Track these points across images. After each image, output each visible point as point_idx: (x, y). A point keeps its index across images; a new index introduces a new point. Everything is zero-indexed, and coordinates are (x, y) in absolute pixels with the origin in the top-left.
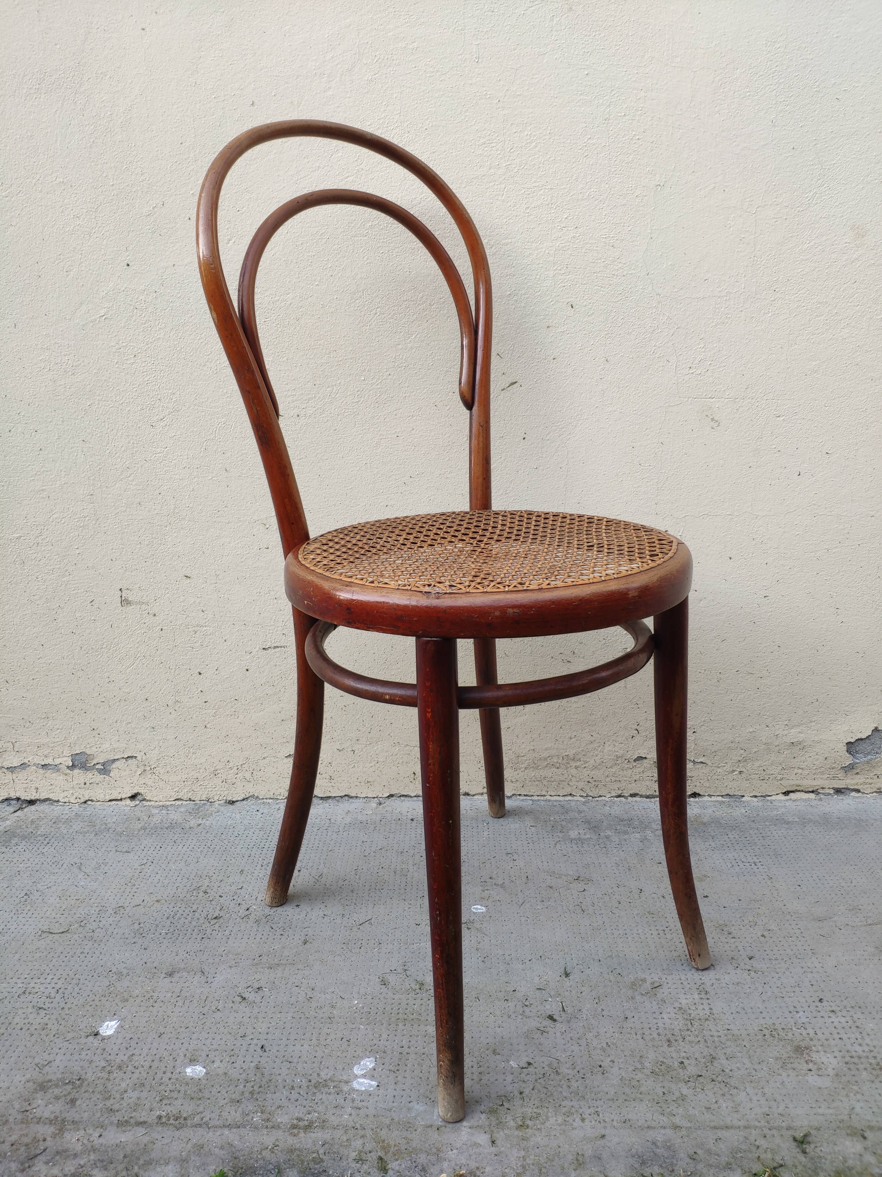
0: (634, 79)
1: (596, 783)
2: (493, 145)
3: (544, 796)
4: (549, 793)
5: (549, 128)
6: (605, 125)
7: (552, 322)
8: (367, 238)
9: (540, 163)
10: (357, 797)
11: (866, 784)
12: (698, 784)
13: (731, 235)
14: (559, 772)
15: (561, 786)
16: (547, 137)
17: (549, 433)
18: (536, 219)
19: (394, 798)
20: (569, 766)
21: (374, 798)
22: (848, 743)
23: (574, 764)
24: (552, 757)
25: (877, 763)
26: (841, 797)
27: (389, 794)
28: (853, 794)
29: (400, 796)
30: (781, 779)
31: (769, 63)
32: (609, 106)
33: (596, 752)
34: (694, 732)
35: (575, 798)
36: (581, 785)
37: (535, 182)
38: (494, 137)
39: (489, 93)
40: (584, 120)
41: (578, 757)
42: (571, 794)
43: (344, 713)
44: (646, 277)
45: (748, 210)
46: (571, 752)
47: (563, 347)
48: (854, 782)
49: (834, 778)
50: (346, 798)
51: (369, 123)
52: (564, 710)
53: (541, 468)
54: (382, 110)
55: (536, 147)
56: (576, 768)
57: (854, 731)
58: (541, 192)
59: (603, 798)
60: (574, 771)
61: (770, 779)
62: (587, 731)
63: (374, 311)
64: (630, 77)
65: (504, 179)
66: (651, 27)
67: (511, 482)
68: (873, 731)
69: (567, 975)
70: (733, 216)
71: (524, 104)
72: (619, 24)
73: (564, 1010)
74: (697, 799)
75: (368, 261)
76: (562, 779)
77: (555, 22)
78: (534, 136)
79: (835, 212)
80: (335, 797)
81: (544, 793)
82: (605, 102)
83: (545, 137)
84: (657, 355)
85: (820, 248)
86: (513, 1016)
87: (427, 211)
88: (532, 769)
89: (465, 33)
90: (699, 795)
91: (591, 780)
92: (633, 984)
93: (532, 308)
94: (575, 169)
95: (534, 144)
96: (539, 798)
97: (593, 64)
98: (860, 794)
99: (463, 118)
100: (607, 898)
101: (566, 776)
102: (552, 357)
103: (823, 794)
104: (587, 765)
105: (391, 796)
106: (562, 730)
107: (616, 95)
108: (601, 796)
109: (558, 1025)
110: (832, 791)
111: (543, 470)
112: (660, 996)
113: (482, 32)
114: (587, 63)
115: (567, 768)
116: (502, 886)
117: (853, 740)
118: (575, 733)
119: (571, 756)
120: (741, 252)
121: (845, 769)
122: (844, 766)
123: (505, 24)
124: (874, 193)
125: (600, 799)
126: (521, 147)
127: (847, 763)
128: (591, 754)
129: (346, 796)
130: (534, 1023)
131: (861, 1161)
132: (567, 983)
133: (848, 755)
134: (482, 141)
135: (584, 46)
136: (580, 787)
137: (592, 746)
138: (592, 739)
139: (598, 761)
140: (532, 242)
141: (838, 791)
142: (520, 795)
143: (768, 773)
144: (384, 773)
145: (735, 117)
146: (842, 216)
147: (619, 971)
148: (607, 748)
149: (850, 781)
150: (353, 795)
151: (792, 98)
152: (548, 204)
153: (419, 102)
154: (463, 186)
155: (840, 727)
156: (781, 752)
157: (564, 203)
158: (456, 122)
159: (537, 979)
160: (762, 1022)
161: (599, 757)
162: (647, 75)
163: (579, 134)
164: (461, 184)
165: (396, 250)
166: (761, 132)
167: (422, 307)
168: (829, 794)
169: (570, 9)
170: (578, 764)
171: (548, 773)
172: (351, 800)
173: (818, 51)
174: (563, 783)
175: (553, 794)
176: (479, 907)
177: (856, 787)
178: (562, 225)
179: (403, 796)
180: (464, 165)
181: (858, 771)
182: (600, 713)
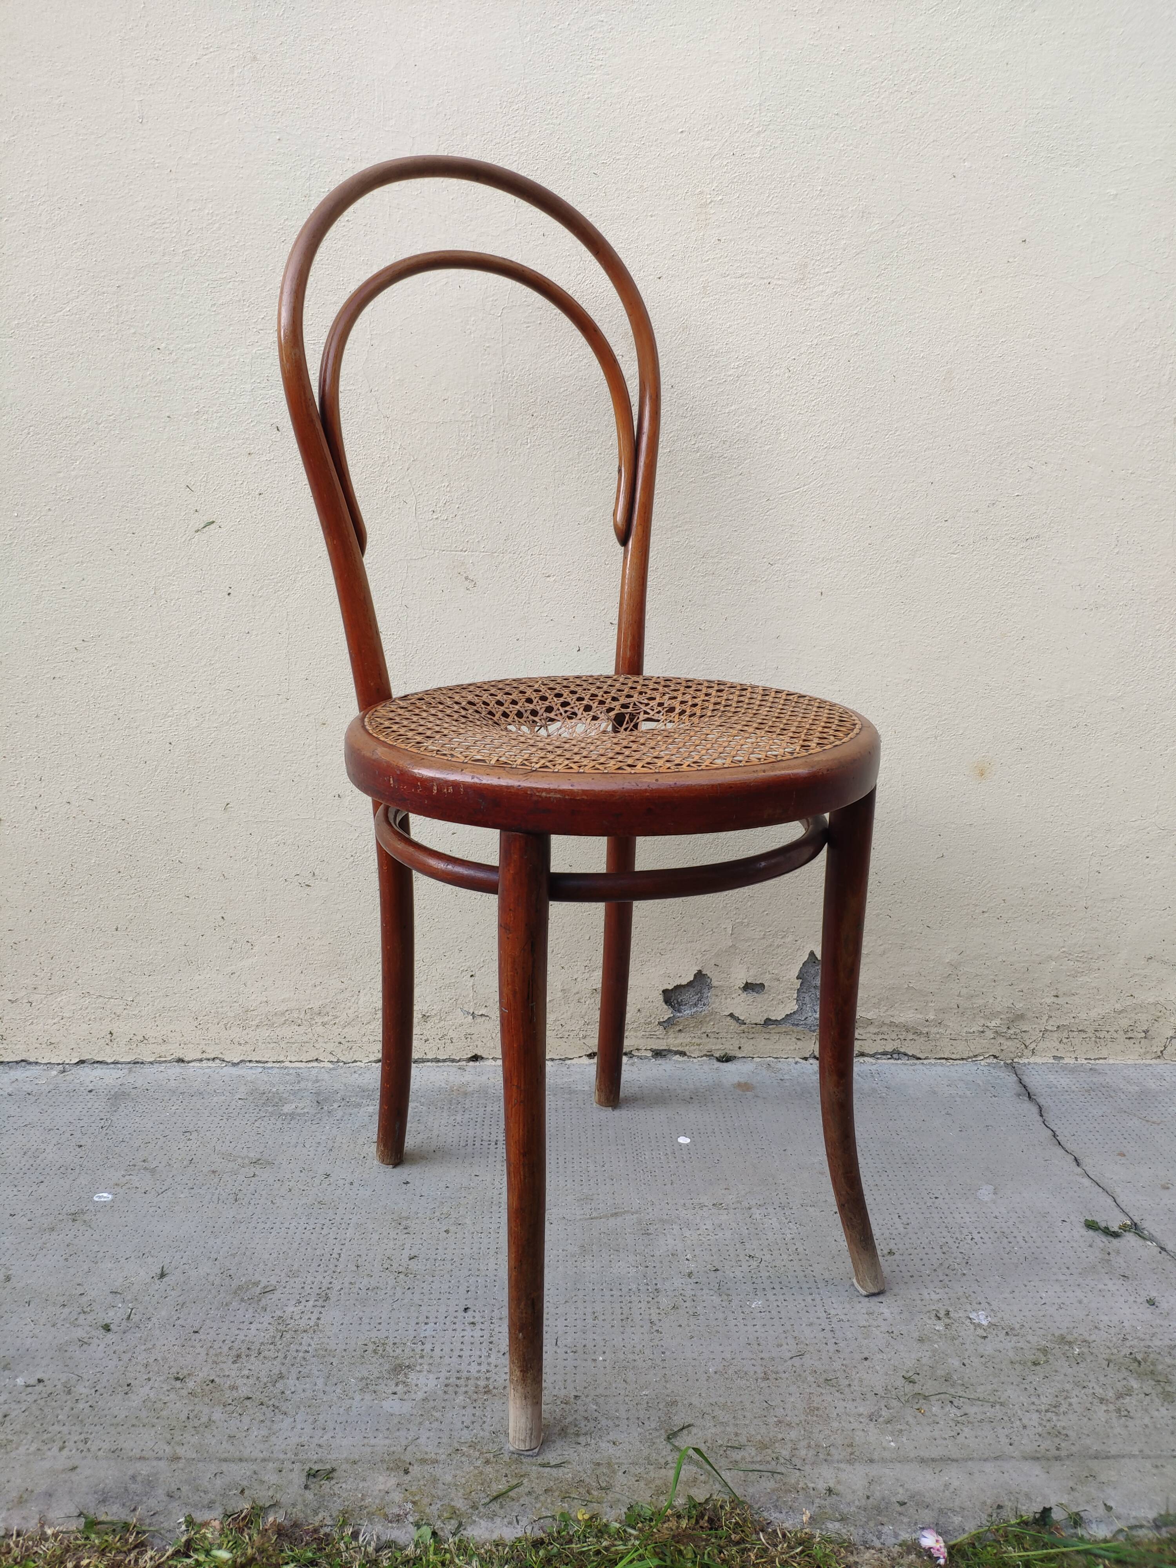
0: (338, 146)
1: (350, 1045)
2: (165, 225)
3: (283, 1062)
4: (289, 1058)
5: (235, 206)
6: (305, 203)
7: (254, 448)
8: (12, 339)
9: (226, 249)
10: (37, 1063)
11: (693, 1045)
12: (479, 1044)
13: (473, 342)
14: (301, 1030)
15: (304, 1048)
16: (233, 217)
17: (261, 588)
18: (225, 319)
19: (85, 1065)
20: (314, 1022)
21: (59, 1064)
22: (665, 992)
23: (319, 1020)
24: (291, 1010)
25: (706, 1016)
26: (660, 1061)
27: (77, 1060)
28: (677, 1057)
29: (94, 1063)
30: (584, 1037)
31: (506, 128)
32: (309, 179)
33: (349, 1004)
34: (472, 976)
35: (322, 1064)
36: (330, 1047)
37: (221, 273)
38: (166, 216)
39: (157, 161)
40: (278, 196)
41: (324, 1011)
42: (317, 1060)
43: (15, 952)
44: (369, 394)
45: (492, 312)
46: (316, 1005)
47: (270, 480)
48: (678, 1041)
49: (651, 1036)
50: (23, 1064)
51: (9, 197)
52: (305, 949)
53: (255, 633)
54: (25, 180)
55: (220, 229)
56: (324, 1024)
57: (671, 975)
58: (230, 286)
59: (358, 1064)
60: (320, 1029)
61: (570, 1037)
62: (336, 976)
63: (26, 431)
64: (333, 143)
65: (182, 269)
66: (356, 82)
67: (216, 650)
68: (695, 975)
69: (162, 1275)
70: (473, 319)
71: (201, 176)
72: (316, 77)
73: (129, 1318)
74: (477, 1063)
75: (17, 368)
76: (305, 1040)
77: (236, 75)
78: (217, 215)
79: (601, 316)
80: (8, 1063)
81: (281, 1058)
82: (303, 174)
83: (231, 217)
84: (391, 494)
85: (585, 361)
86: (59, 1325)
87: (87, 307)
88: (266, 1027)
89: (124, 87)
90: (482, 1058)
91: (343, 1041)
92: (240, 1288)
93: (227, 430)
94: (270, 257)
95: (217, 225)
96: (275, 1065)
97: (286, 127)
98: (685, 1058)
99: (127, 191)
100: (277, 1185)
101: (310, 1035)
102: (258, 492)
103: (638, 1057)
104: (337, 1021)
105: (82, 1062)
106: (303, 975)
107: (317, 166)
108: (355, 1061)
109: (110, 1335)
110: (649, 1054)
111: (257, 635)
112: (263, 1302)
113: (146, 85)
114: (279, 125)
115: (311, 1025)
116: (153, 1171)
117: (670, 987)
118: (320, 980)
119: (316, 1010)
120: (486, 365)
121: (665, 1025)
122: (662, 1020)
123: (173, 77)
124: (649, 292)
125: (355, 1064)
126: (202, 229)
127: (666, 1018)
128: (343, 1006)
129: (22, 1061)
130: (80, 1333)
131: (382, 1499)
132: (158, 1285)
133: (666, 1007)
134: (152, 220)
135: (274, 104)
136: (329, 1050)
137: (342, 995)
138: (343, 986)
139: (352, 1016)
140: (223, 348)
141: (658, 1054)
142: (250, 1061)
143: (567, 1029)
144: (72, 1032)
145: (467, 195)
146: (610, 322)
147: (231, 1272)
148: (362, 999)
149: (673, 1041)
150: (32, 1060)
151: (539, 171)
152: (239, 301)
153: (71, 171)
154: (131, 276)
155: (654, 969)
156: (582, 1001)
157: (260, 300)
158: (118, 196)
159: (121, 1280)
160: (374, 1334)
161: (352, 1010)
162: (354, 141)
163: (273, 214)
164: (128, 273)
165: (51, 355)
166: (501, 214)
167: (86, 426)
168: (646, 1058)
169: (255, 59)
170: (326, 1019)
171: (286, 1031)
172: (28, 1067)
173: (566, 114)
174: (307, 1044)
175: (293, 1059)
176: (105, 1195)
177: (680, 1049)
178: (259, 327)
179: (98, 1062)
180: (131, 251)
181: (681, 1028)
182: (353, 952)
